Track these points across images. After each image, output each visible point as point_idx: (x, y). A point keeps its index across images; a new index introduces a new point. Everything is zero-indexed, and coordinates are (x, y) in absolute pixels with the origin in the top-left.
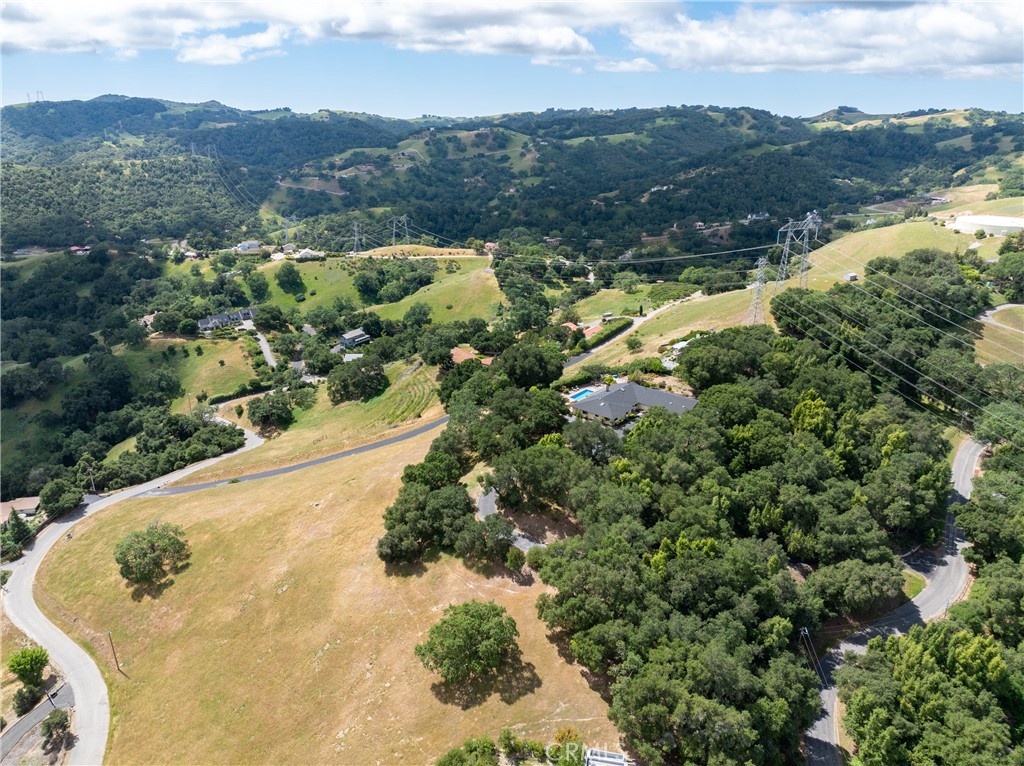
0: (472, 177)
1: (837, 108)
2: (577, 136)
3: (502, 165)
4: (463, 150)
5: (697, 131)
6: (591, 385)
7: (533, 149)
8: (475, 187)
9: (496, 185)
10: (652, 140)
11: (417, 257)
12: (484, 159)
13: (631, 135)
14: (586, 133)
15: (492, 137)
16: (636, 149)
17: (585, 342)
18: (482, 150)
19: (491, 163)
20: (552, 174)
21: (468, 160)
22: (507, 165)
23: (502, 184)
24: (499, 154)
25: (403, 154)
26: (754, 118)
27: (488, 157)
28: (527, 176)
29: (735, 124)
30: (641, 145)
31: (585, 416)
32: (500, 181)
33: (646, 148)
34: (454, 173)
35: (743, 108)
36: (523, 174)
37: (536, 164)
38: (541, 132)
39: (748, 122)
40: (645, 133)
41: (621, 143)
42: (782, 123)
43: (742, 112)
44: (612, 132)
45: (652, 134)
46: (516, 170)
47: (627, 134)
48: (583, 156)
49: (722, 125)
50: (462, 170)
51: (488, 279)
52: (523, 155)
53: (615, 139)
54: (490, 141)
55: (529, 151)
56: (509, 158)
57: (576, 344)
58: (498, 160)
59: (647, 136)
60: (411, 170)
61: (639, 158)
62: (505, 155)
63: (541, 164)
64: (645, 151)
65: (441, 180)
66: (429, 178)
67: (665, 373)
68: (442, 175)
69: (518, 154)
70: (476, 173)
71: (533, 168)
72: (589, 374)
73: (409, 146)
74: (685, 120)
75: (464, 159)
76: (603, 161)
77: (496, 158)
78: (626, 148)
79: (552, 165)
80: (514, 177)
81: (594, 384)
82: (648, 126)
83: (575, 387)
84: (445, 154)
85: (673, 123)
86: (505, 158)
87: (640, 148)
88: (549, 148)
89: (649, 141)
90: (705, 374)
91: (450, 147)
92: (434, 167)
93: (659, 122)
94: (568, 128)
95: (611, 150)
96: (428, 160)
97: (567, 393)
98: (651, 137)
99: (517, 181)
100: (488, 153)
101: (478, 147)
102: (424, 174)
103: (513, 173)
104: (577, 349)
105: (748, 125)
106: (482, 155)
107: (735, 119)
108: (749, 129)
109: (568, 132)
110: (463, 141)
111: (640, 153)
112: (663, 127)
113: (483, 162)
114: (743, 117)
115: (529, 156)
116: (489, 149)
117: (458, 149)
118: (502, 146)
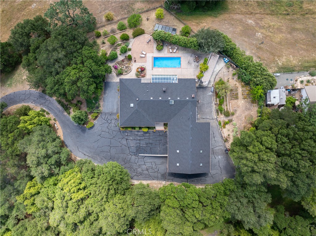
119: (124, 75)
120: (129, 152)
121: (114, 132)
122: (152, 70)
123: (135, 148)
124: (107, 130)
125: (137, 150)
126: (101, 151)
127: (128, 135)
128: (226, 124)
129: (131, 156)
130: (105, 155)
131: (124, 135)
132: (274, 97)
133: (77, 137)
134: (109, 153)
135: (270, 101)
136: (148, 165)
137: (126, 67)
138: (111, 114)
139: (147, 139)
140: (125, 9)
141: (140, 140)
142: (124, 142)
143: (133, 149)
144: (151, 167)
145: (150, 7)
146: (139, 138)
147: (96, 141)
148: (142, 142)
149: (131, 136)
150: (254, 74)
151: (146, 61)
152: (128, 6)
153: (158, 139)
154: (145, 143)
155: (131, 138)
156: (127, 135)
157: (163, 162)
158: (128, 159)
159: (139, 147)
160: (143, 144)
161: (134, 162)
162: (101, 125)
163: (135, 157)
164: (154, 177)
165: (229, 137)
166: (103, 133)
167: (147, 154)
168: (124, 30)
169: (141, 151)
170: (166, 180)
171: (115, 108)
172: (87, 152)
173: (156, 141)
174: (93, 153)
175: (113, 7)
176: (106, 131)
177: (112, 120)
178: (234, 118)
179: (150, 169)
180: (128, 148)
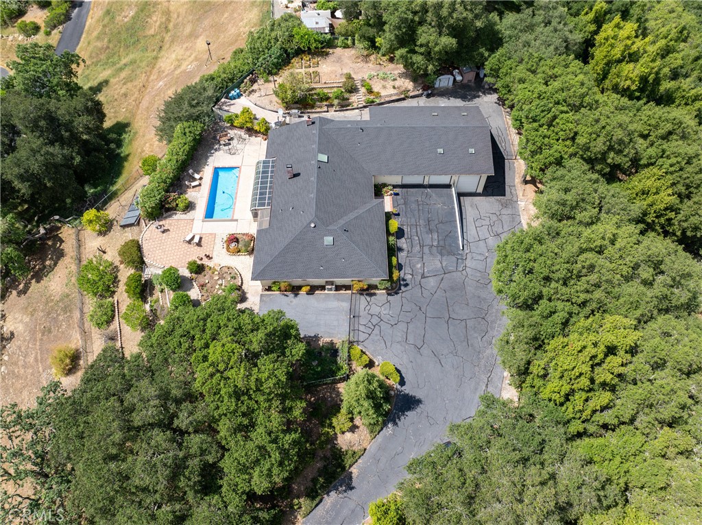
90: (449, 42)
119: (242, 283)
120: (459, 273)
121: (406, 308)
122: (237, 220)
123: (444, 258)
124: (402, 326)
125: (451, 253)
126: (465, 344)
127: (410, 272)
128: (370, 91)
129: (467, 269)
130: (476, 335)
131: (413, 282)
132: (317, 23)
133: (432, 421)
134: (470, 323)
135: (324, 28)
136: (484, 232)
137: (222, 277)
138: (354, 316)
139: (418, 229)
140: (56, 320)
141: (422, 246)
142: (432, 283)
143: (448, 261)
144: (490, 229)
145: (72, 258)
146: (417, 248)
147: (436, 359)
148: (428, 242)
149: (414, 266)
150: (269, 42)
151: (211, 234)
152: (49, 314)
153: (414, 206)
154: (427, 233)
155: (419, 266)
156: (412, 275)
157: (471, 206)
158: (479, 274)
159: (440, 248)
160: (432, 239)
161: (484, 263)
162: (388, 344)
163: (467, 260)
164: (513, 221)
165: (398, 88)
166: (411, 339)
167: (457, 232)
168: (114, 307)
169: (450, 245)
170: (515, 199)
171: (334, 304)
172: (476, 389)
173: (421, 212)
174: (477, 368)
175: (39, 358)
176: (405, 330)
177: (372, 312)
178: (357, 77)
179: (495, 229)
180: (446, 275)
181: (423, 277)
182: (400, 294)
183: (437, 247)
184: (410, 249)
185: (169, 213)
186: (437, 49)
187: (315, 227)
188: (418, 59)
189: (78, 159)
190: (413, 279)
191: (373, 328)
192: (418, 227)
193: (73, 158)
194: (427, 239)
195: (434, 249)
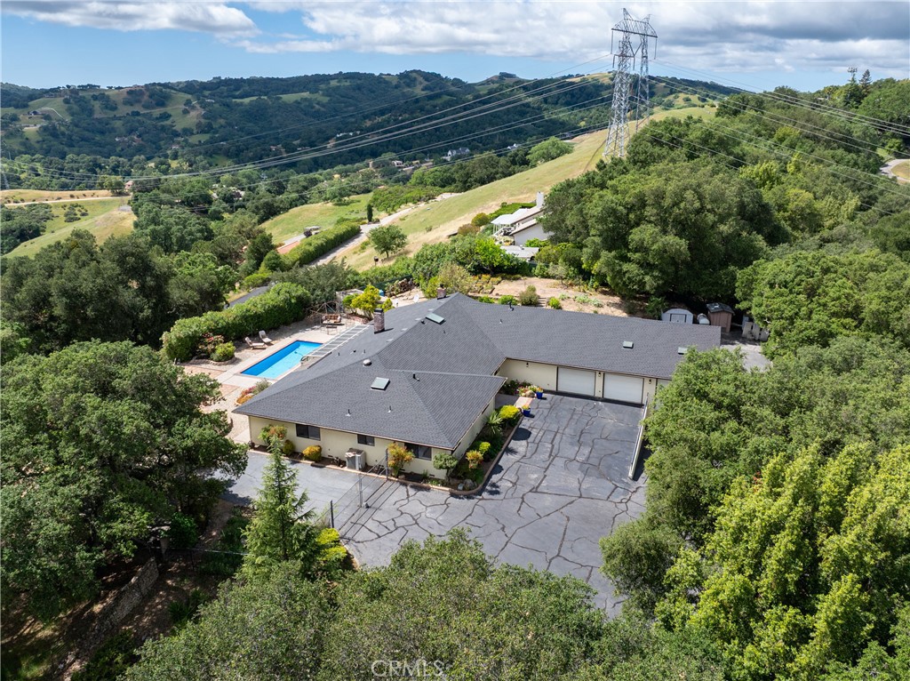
0: (126, 136)
1: (498, 74)
2: (247, 97)
3: (162, 123)
4: (114, 108)
5: (374, 92)
6: (310, 325)
7: (198, 106)
8: (129, 146)
9: (154, 143)
10: (328, 98)
11: (21, 204)
12: (139, 118)
13: (306, 94)
14: (256, 93)
15: (148, 94)
16: (313, 107)
17: (278, 257)
18: (137, 108)
19: (149, 122)
20: (222, 129)
21: (120, 118)
22: (168, 123)
23: (162, 143)
24: (157, 112)
25: (35, 113)
26: (427, 80)
27: (144, 115)
28: (193, 134)
29: (408, 86)
30: (318, 104)
31: (307, 446)
32: (161, 139)
33: (323, 106)
34: (102, 133)
35: (414, 71)
36: (187, 132)
37: (203, 121)
38: (207, 93)
39: (421, 83)
40: (321, 92)
41: (296, 102)
42: (452, 84)
43: (414, 75)
44: (285, 92)
45: (327, 93)
46: (178, 127)
47: (302, 94)
48: (255, 114)
49: (396, 87)
50: (113, 130)
51: (124, 219)
52: (186, 112)
53: (289, 98)
54: (146, 98)
55: (193, 108)
56: (170, 116)
57: (257, 266)
58: (157, 118)
59: (323, 95)
60: (45, 129)
61: (317, 115)
62: (165, 113)
63: (207, 121)
64: (323, 109)
65: (83, 139)
66: (70, 137)
67: (514, 270)
68: (87, 134)
69: (180, 111)
70: (131, 131)
71: (199, 125)
72: (301, 291)
73: (45, 104)
74: (359, 82)
75: (115, 118)
76: (279, 118)
77: (154, 116)
78: (302, 106)
79: (222, 121)
80: (176, 134)
81: (319, 322)
82: (323, 86)
83: (255, 336)
84: (91, 112)
85: (348, 84)
86: (166, 116)
87: (317, 107)
88: (217, 106)
89: (325, 100)
90: (676, 243)
91: (97, 105)
92: (77, 126)
93: (334, 83)
94: (236, 90)
95: (285, 107)
96: (68, 119)
97: (228, 358)
98: (328, 96)
99: (180, 139)
100: (143, 111)
101: (132, 105)
102: (63, 134)
103: (176, 131)
104: (263, 272)
105: (421, 87)
106: (137, 114)
107: (408, 81)
108: (423, 90)
109: (237, 93)
110: (112, 98)
111: (318, 111)
112: (338, 87)
113: (139, 121)
114: (415, 79)
115: (193, 113)
116: (146, 107)
117: (107, 108)
118: (162, 104)
120: (611, 504)
121: (475, 520)
123: (590, 479)
125: (605, 477)
127: (513, 480)
129: (631, 504)
131: (510, 492)
139: (558, 438)
141: (553, 456)
142: (547, 501)
143: (595, 485)
146: (543, 456)
148: (568, 453)
149: (525, 474)
151: (233, 387)
153: (565, 413)
154: (572, 444)
155: (534, 476)
156: (514, 484)
159: (586, 466)
160: (578, 453)
163: (637, 494)
167: (631, 455)
169: (610, 468)
171: (347, 485)
173: (573, 421)
177: (406, 509)
178: (545, 296)
180: (581, 500)
181: (535, 490)
182: (476, 501)
183: (583, 463)
184: (528, 455)
185: (200, 360)
186: (655, 247)
187: (370, 364)
188: (631, 269)
189: (147, 312)
190: (513, 490)
191: (392, 528)
192: (558, 436)
193: (142, 311)
194: (570, 451)
195: (575, 465)
